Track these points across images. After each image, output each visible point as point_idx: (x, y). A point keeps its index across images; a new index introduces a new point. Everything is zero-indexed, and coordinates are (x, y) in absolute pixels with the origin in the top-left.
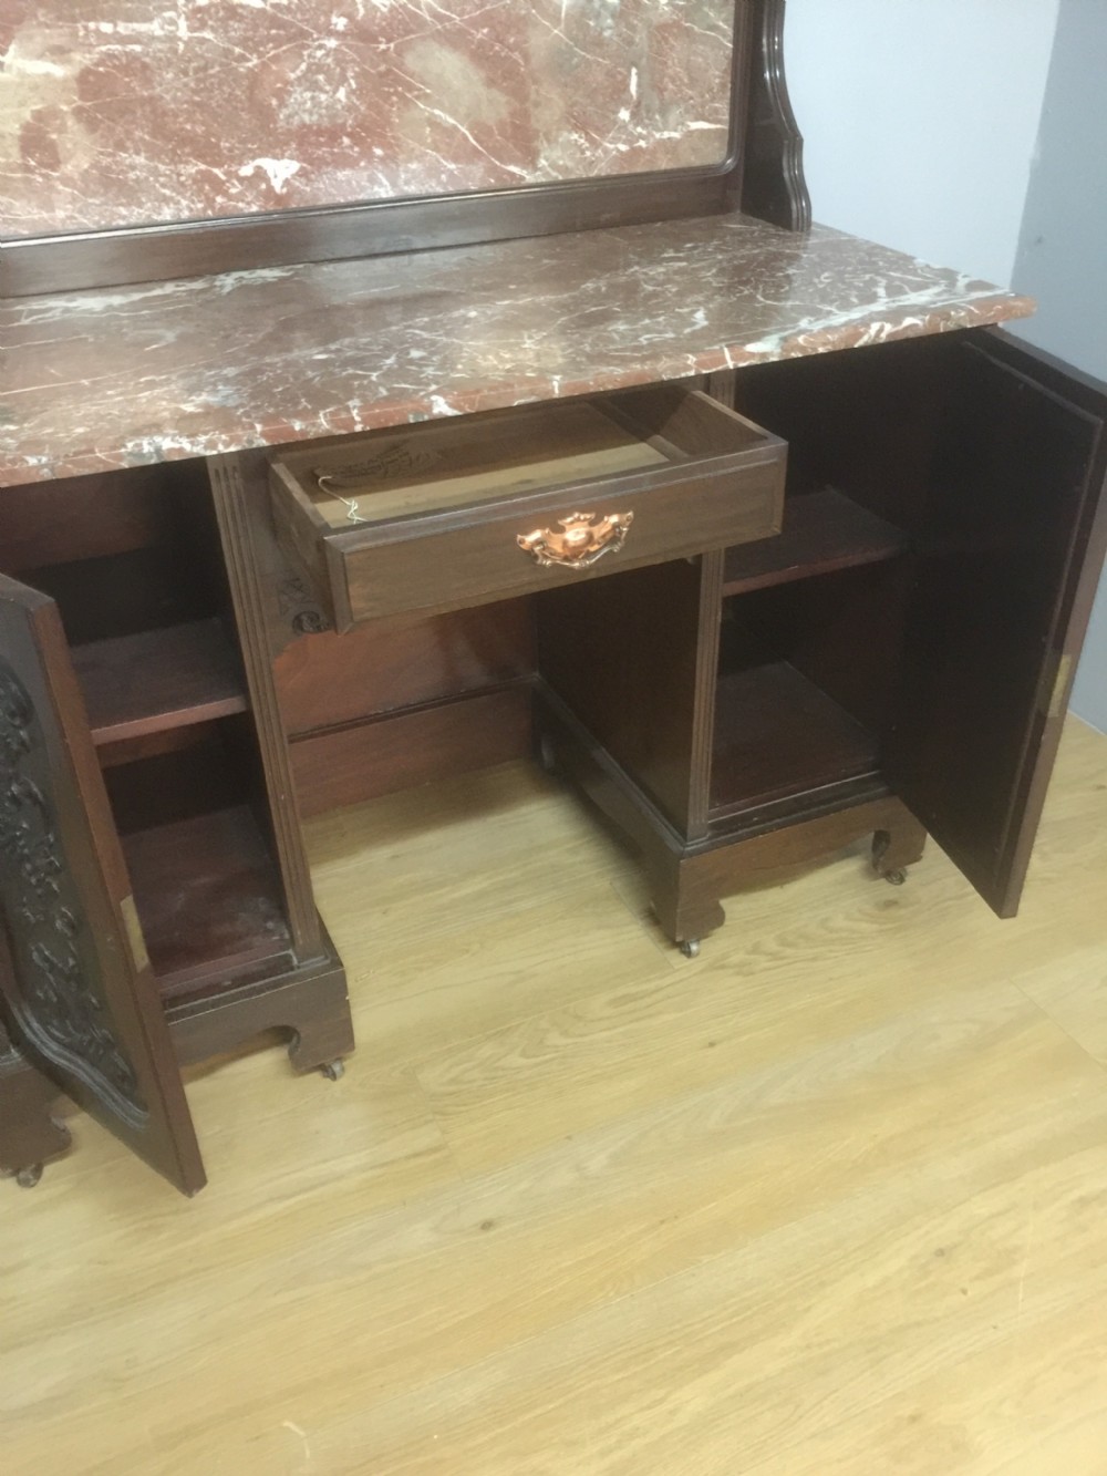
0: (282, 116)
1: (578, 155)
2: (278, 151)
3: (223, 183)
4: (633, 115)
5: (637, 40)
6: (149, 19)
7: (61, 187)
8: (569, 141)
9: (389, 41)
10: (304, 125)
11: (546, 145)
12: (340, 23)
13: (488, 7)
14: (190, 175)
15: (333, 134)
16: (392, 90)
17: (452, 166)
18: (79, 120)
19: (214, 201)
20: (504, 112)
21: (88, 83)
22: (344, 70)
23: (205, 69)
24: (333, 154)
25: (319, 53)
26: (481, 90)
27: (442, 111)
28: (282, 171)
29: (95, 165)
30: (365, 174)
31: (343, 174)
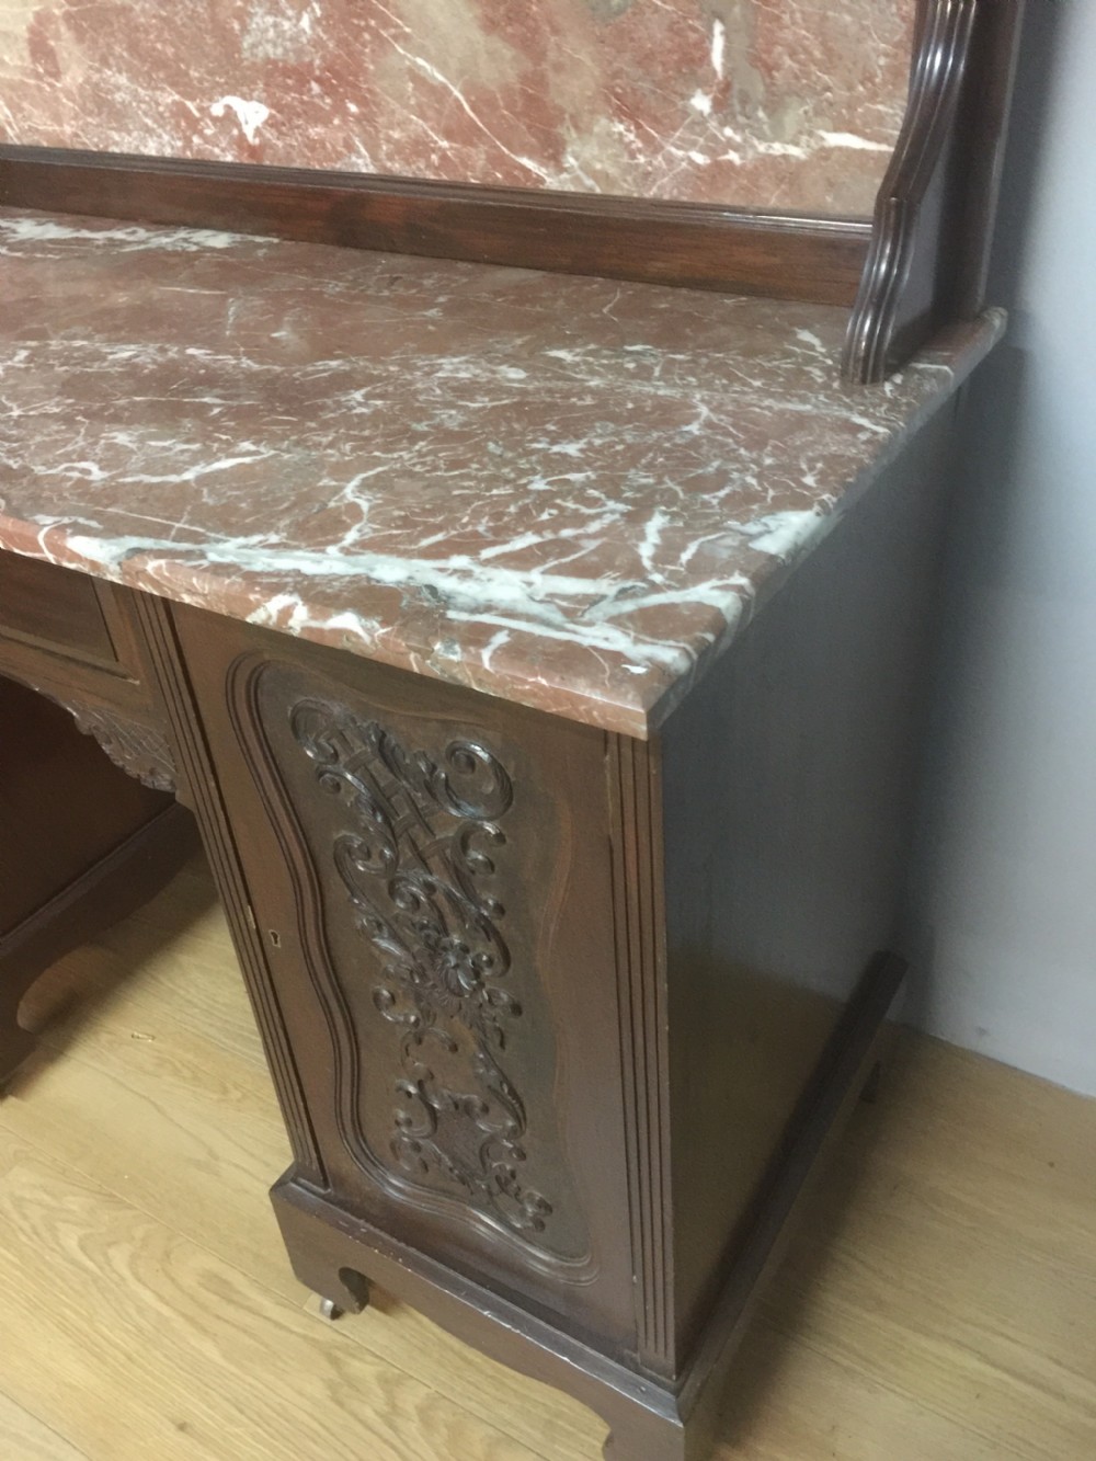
0: (245, 45)
1: (625, 159)
2: (245, 89)
3: (197, 121)
4: (718, 105)
7: (64, 100)
8: (610, 134)
10: (268, 60)
11: (574, 134)
14: (167, 106)
15: (300, 75)
16: (363, 23)
17: (444, 144)
18: (70, 27)
19: (192, 141)
20: (512, 76)
24: (302, 102)
26: (478, 36)
27: (426, 60)
28: (253, 115)
29: (88, 80)
30: (341, 135)
31: (315, 131)
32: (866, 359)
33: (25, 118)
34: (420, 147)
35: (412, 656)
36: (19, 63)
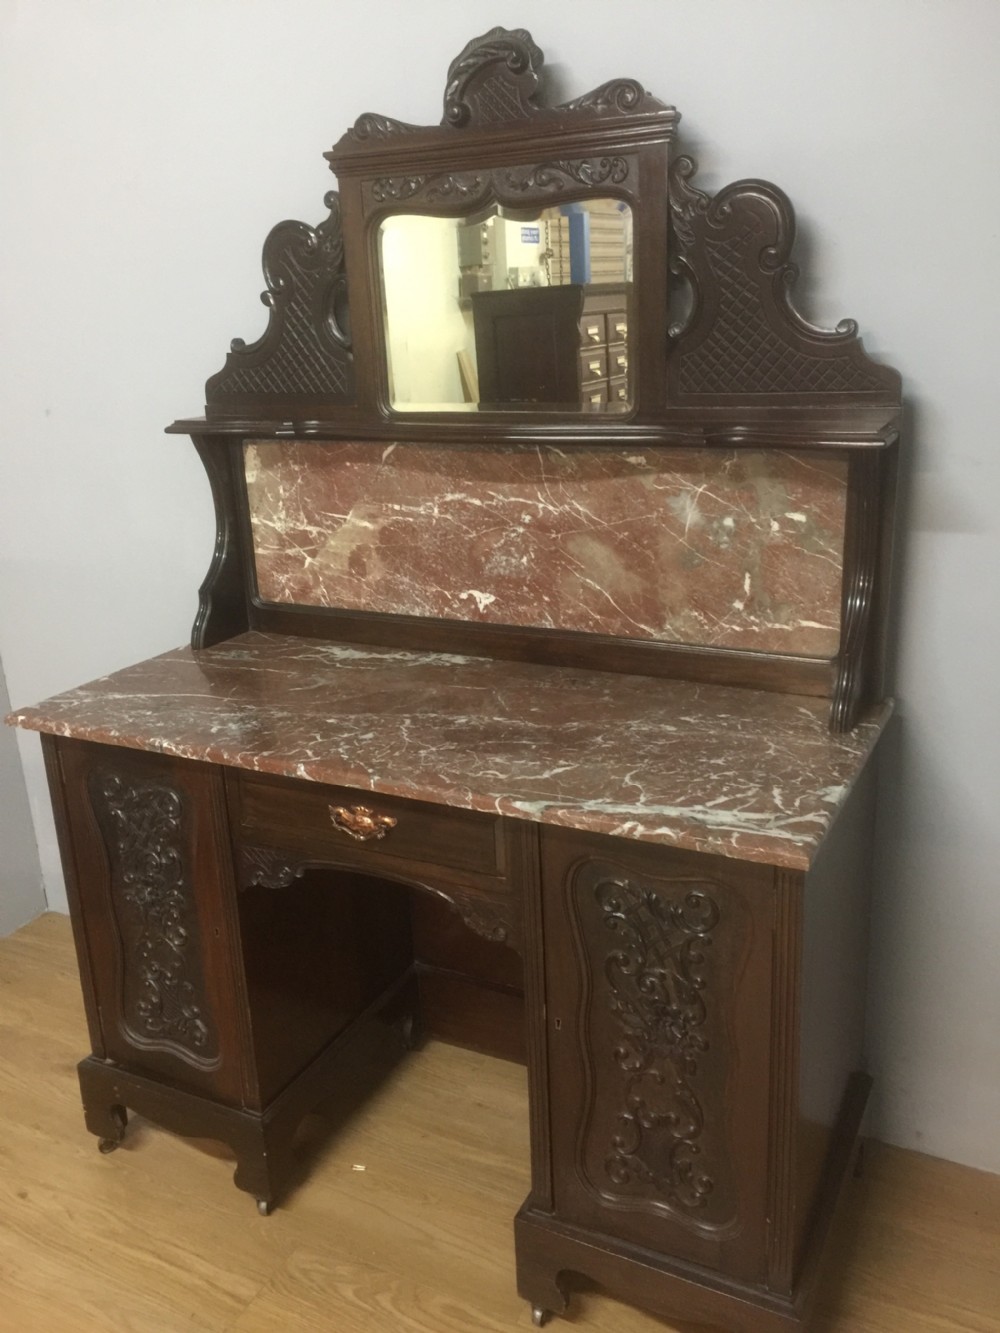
0: (487, 568)
1: (698, 627)
2: (483, 587)
3: (450, 600)
4: (746, 606)
5: (751, 553)
6: (419, 505)
7: (365, 587)
8: (690, 617)
9: (558, 532)
10: (499, 575)
11: (670, 614)
12: (527, 519)
13: (629, 519)
14: (432, 593)
15: (518, 583)
16: (558, 563)
17: (598, 617)
18: (378, 553)
19: (443, 610)
20: (638, 589)
21: (385, 535)
22: (527, 547)
23: (445, 535)
24: (517, 595)
25: (513, 535)
26: (621, 571)
27: (591, 580)
28: (484, 599)
29: (383, 579)
30: (537, 611)
31: (522, 608)
32: (841, 723)
33: (335, 594)
34: (584, 618)
35: (697, 844)
36: (340, 568)
